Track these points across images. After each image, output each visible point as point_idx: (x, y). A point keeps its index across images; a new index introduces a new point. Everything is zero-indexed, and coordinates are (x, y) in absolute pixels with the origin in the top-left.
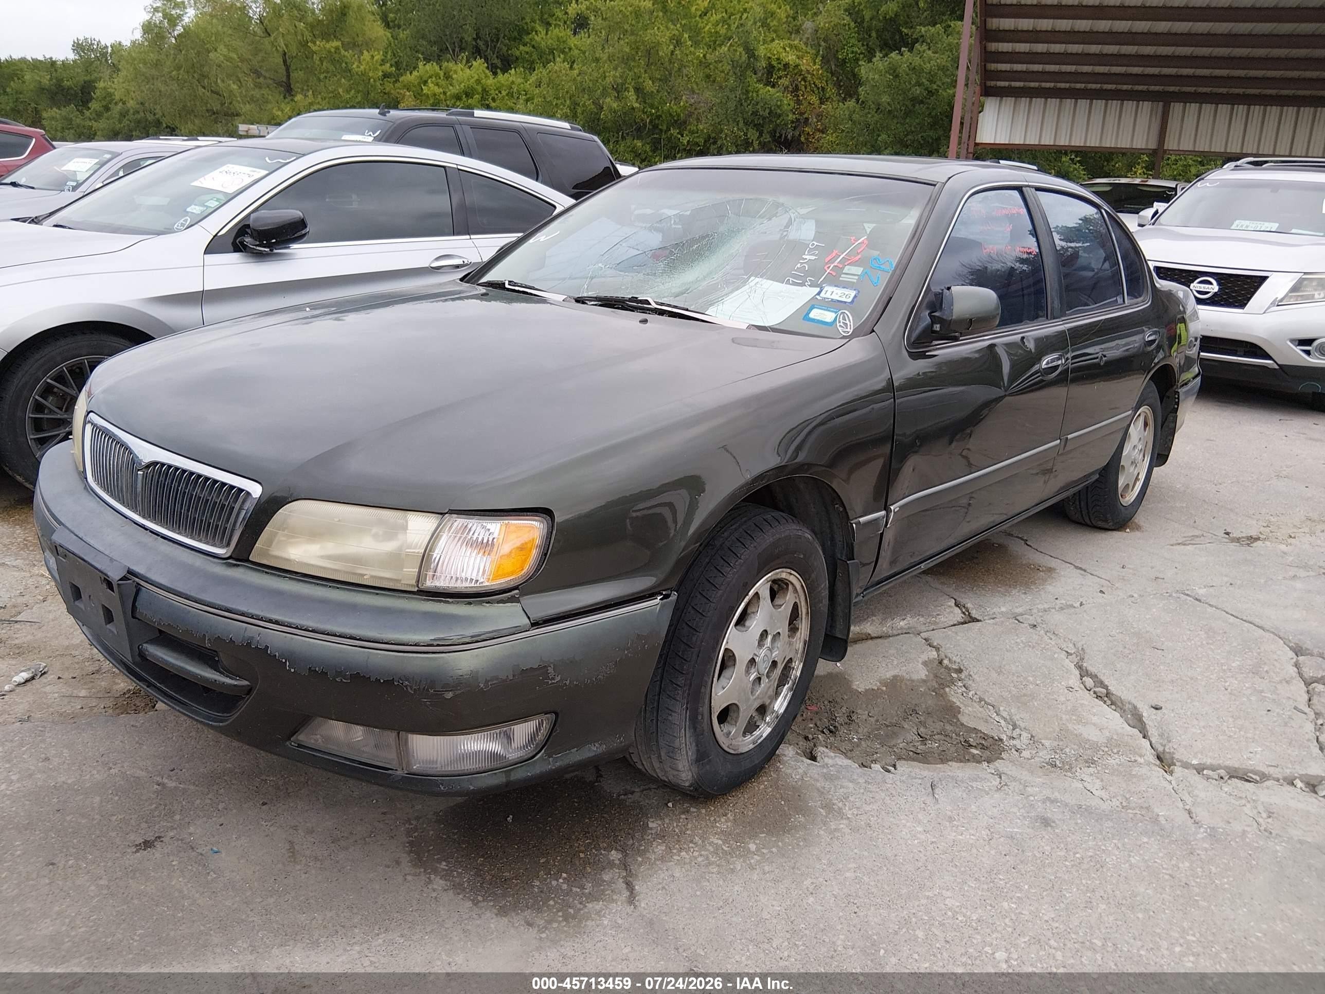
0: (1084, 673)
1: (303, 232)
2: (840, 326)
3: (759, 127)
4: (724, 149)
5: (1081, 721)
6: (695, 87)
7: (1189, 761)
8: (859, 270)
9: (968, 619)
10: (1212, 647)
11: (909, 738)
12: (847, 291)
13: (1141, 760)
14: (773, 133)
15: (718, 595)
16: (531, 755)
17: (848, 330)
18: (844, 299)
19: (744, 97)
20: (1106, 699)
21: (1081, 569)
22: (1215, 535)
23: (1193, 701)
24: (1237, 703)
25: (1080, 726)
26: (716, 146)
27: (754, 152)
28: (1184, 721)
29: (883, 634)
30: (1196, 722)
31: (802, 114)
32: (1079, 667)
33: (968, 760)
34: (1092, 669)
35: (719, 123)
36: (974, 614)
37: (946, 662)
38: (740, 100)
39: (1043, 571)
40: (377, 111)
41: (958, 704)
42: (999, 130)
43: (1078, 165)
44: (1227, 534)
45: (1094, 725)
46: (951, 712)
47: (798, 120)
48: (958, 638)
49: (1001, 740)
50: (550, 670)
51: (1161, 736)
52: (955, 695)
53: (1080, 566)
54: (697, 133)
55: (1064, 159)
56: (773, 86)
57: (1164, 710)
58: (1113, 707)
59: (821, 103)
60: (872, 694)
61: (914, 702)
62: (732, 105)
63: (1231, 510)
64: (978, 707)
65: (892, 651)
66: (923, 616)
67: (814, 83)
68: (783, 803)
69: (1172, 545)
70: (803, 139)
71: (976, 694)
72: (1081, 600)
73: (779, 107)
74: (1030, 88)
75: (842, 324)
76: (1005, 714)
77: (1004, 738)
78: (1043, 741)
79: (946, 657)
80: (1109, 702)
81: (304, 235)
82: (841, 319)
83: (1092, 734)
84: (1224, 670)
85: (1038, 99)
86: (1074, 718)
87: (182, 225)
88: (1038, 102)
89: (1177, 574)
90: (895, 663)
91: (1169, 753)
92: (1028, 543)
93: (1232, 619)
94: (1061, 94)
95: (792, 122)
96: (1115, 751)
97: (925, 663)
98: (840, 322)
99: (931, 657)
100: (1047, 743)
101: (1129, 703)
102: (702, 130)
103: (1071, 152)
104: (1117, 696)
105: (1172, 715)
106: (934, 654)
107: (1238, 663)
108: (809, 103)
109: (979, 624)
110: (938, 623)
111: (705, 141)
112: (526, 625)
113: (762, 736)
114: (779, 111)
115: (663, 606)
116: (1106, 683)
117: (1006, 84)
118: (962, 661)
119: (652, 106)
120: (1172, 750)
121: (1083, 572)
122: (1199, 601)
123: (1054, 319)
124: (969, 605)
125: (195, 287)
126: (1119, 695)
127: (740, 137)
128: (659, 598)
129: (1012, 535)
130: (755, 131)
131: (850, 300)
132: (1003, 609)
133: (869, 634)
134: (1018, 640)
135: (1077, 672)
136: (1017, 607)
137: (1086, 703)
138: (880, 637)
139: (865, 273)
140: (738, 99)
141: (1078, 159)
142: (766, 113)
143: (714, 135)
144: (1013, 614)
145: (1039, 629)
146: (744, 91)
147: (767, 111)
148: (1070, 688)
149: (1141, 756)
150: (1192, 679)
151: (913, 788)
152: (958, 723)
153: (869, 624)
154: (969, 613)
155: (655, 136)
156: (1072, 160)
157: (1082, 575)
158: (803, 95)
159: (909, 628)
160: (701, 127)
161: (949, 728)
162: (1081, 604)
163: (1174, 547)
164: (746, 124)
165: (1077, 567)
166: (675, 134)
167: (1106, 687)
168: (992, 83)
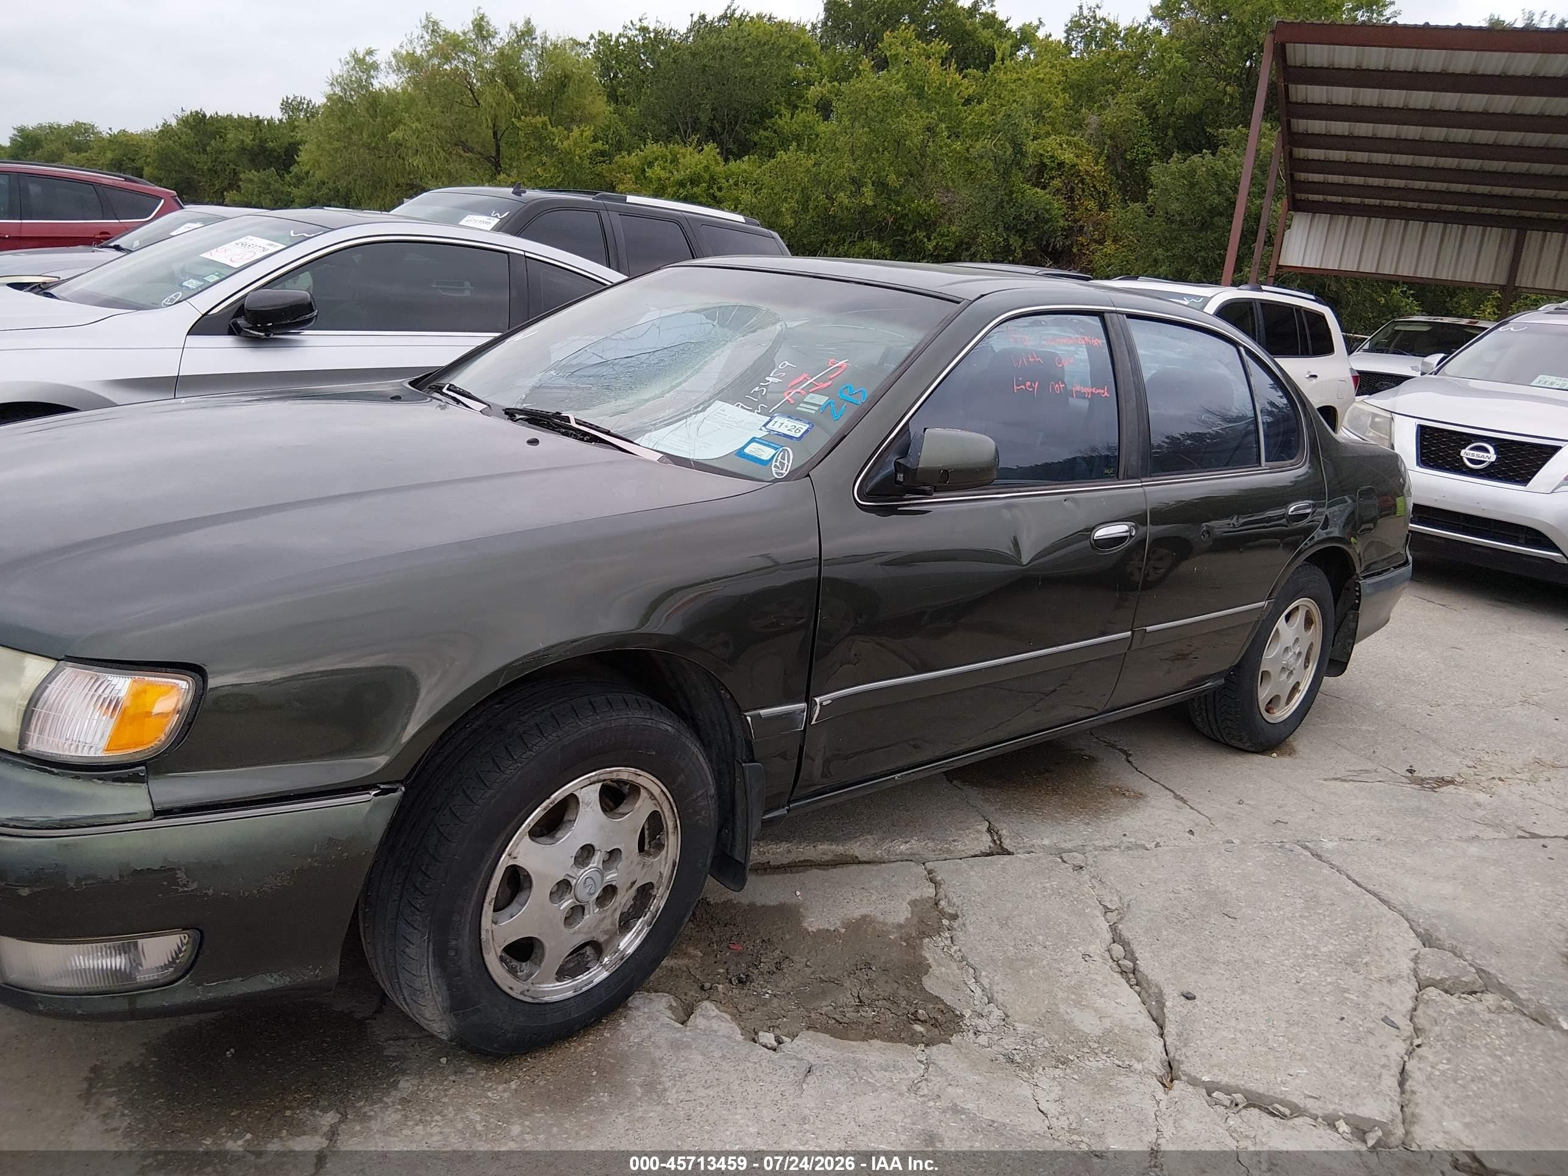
0: (1117, 938)
1: (308, 316)
2: (776, 466)
3: (1022, 233)
4: (979, 256)
5: (1080, 1002)
6: (950, 184)
7: (1198, 1076)
8: (821, 400)
9: (996, 849)
10: (1305, 921)
11: (842, 999)
12: (798, 424)
13: (1138, 1066)
14: (1037, 241)
15: (488, 795)
16: (168, 980)
17: (784, 471)
18: (792, 434)
19: (1007, 198)
20: (1131, 976)
21: (1182, 799)
22: (1393, 772)
23: (1244, 992)
24: (1304, 1002)
25: (1075, 1010)
26: (968, 253)
27: (1014, 262)
28: (1218, 1019)
29: (876, 859)
30: (1233, 1023)
31: (1075, 221)
32: (1113, 928)
33: (903, 1039)
34: (1127, 934)
35: (975, 227)
36: (1007, 844)
37: (943, 903)
38: (1002, 201)
39: (1129, 797)
40: (511, 190)
41: (931, 961)
42: (1309, 250)
43: (1411, 299)
44: (1411, 771)
45: (1096, 1010)
46: (918, 968)
47: (1071, 228)
48: (972, 873)
49: (962, 1016)
50: (180, 874)
51: (1180, 1035)
52: (932, 950)
53: (1182, 795)
54: (948, 236)
55: (1394, 291)
56: (1044, 188)
57: (1197, 1002)
58: (1137, 988)
59: (1101, 210)
60: (825, 935)
61: (872, 953)
62: (990, 206)
63: (1435, 741)
64: (955, 968)
65: (877, 883)
66: (933, 840)
67: (1094, 186)
68: (594, 1073)
69: (1326, 780)
70: (1075, 250)
71: (960, 950)
72: (1158, 840)
73: (1047, 211)
74: (1350, 204)
75: (778, 464)
76: (985, 982)
77: (968, 1013)
78: (1017, 1024)
79: (946, 897)
80: (1133, 982)
81: (310, 320)
82: (779, 458)
83: (1087, 1023)
84: (1307, 956)
85: (1360, 218)
86: (1073, 997)
87: (172, 300)
88: (1359, 222)
89: (1310, 818)
90: (874, 898)
91: (1178, 1061)
92: (1130, 759)
93: (1351, 887)
94: (1389, 213)
95: (1063, 229)
96: (1106, 1049)
97: (913, 903)
98: (776, 461)
99: (926, 895)
100: (1021, 1027)
101: (1157, 986)
102: (954, 233)
103: (1404, 283)
104: (1144, 974)
105: (1206, 1009)
106: (931, 892)
107: (1331, 947)
108: (1086, 209)
109: (1007, 858)
110: (952, 852)
111: (956, 247)
112: (145, 812)
113: (592, 982)
114: (1047, 216)
115: (376, 805)
116: (1137, 955)
117: (1321, 198)
118: (963, 904)
119: (898, 204)
120: (1183, 1058)
121: (1180, 803)
122: (1319, 857)
123: (1128, 479)
124: (1004, 832)
125: (169, 370)
126: (1146, 973)
127: (999, 243)
128: (374, 793)
129: (1114, 746)
130: (1017, 238)
131: (798, 435)
132: (1046, 842)
133: (857, 857)
134: (1048, 885)
135: (1108, 936)
136: (1065, 841)
137: (1099, 979)
138: (869, 863)
139: (828, 405)
140: (999, 199)
141: (1412, 292)
142: (1032, 218)
143: (967, 240)
144: (1058, 849)
145: (1083, 873)
146: (1008, 191)
147: (1033, 215)
148: (1086, 956)
149: (1139, 1060)
150: (1257, 962)
151: (780, 1072)
152: (918, 988)
153: (858, 843)
154: (1001, 842)
155: (898, 238)
156: (1404, 292)
157: (1178, 807)
158: (1079, 200)
159: (911, 854)
160: (953, 229)
161: (903, 992)
162: (1157, 845)
163: (1327, 783)
164: (1007, 228)
165: (1176, 797)
166: (921, 237)
167: (1134, 960)
168: (1303, 196)
